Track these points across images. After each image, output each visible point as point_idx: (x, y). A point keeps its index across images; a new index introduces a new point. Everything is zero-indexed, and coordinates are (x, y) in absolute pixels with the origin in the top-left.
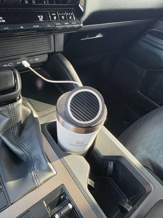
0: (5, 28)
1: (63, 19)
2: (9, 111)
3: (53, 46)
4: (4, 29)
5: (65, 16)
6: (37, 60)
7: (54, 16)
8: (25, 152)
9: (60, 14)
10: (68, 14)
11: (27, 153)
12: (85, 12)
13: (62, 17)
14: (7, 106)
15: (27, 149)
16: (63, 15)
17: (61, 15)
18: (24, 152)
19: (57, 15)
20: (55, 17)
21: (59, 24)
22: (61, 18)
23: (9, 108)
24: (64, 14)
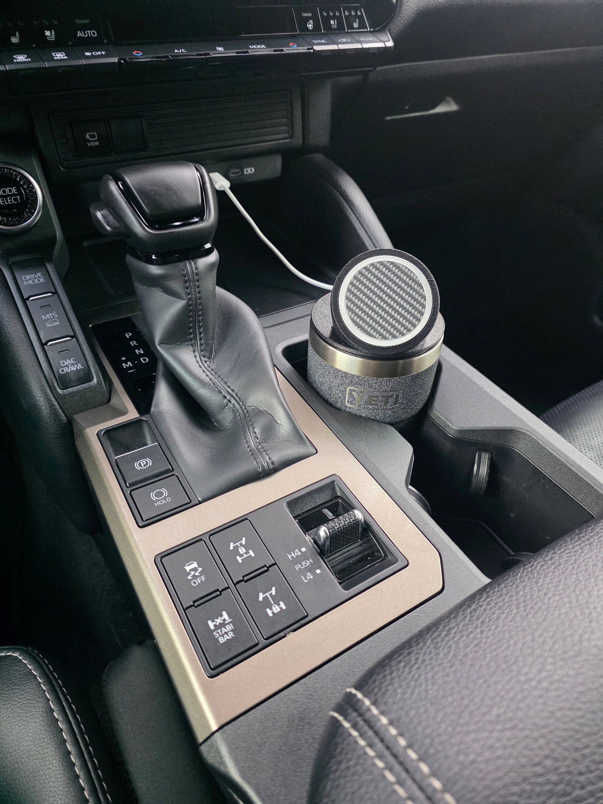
0: (176, 51)
1: (335, 29)
2: (186, 280)
3: (298, 128)
4: (175, 53)
5: (339, 19)
6: (249, 171)
7: (308, 19)
8: (228, 397)
9: (325, 14)
10: (347, 13)
11: (233, 401)
12: (401, 7)
13: (332, 22)
14: (181, 265)
15: (233, 390)
16: (334, 18)
17: (329, 18)
18: (225, 397)
19: (315, 18)
20: (311, 21)
21: (323, 41)
22: (328, 27)
23: (187, 270)
24: (338, 14)
